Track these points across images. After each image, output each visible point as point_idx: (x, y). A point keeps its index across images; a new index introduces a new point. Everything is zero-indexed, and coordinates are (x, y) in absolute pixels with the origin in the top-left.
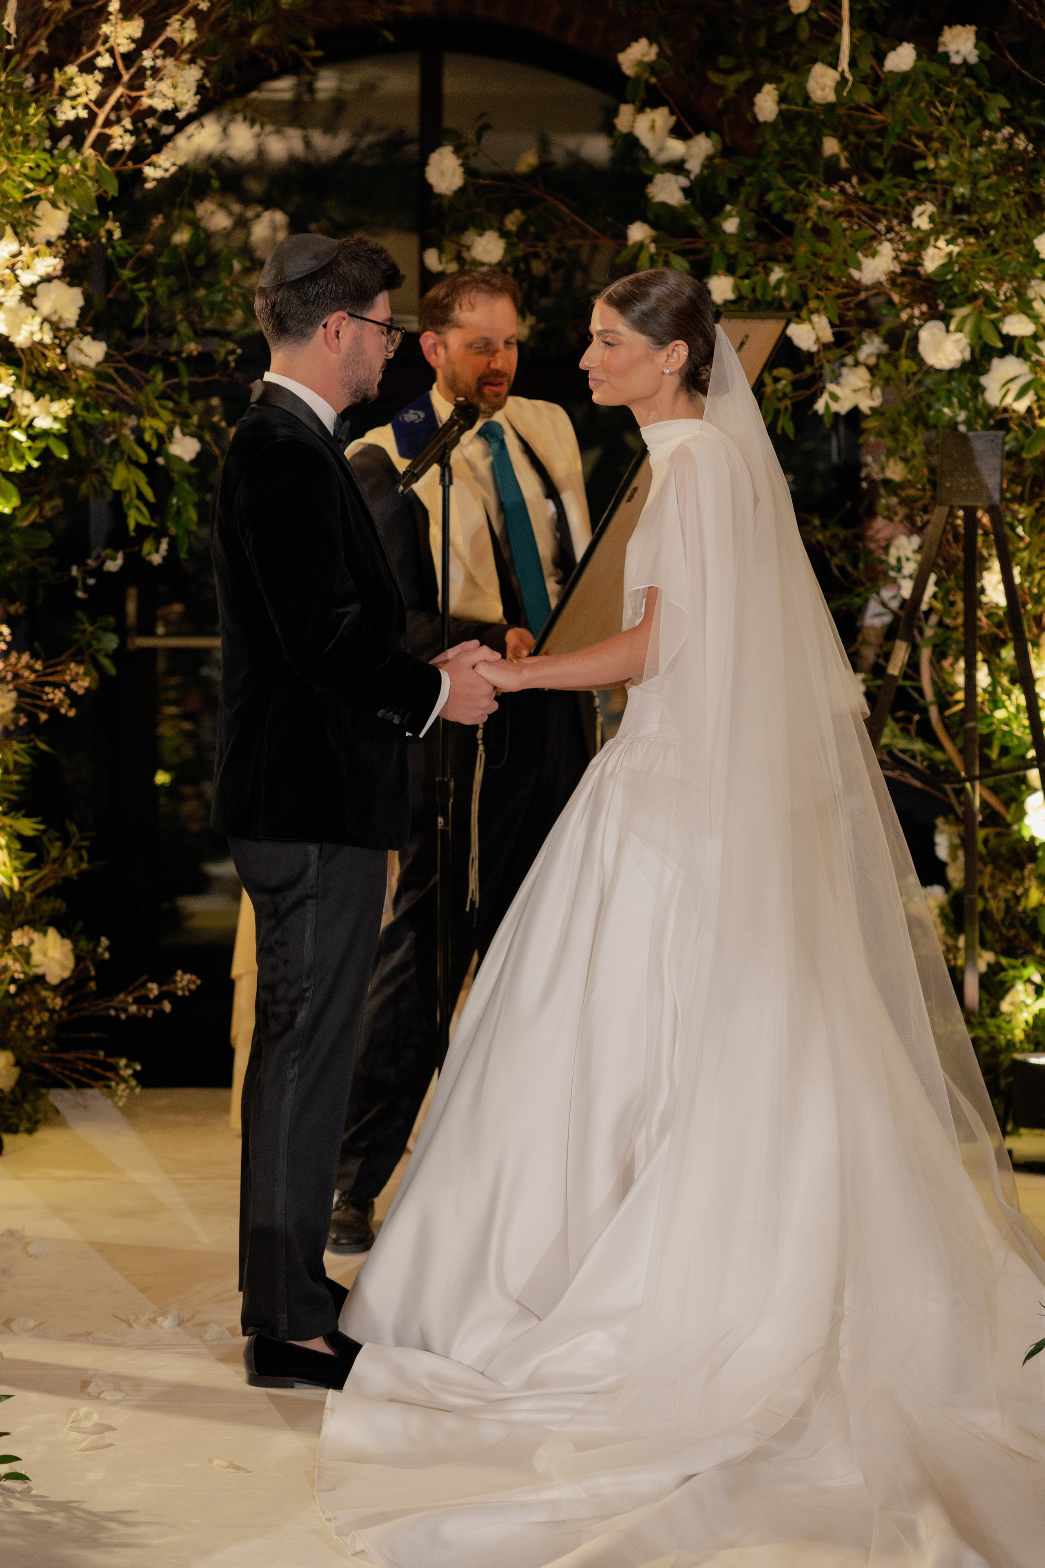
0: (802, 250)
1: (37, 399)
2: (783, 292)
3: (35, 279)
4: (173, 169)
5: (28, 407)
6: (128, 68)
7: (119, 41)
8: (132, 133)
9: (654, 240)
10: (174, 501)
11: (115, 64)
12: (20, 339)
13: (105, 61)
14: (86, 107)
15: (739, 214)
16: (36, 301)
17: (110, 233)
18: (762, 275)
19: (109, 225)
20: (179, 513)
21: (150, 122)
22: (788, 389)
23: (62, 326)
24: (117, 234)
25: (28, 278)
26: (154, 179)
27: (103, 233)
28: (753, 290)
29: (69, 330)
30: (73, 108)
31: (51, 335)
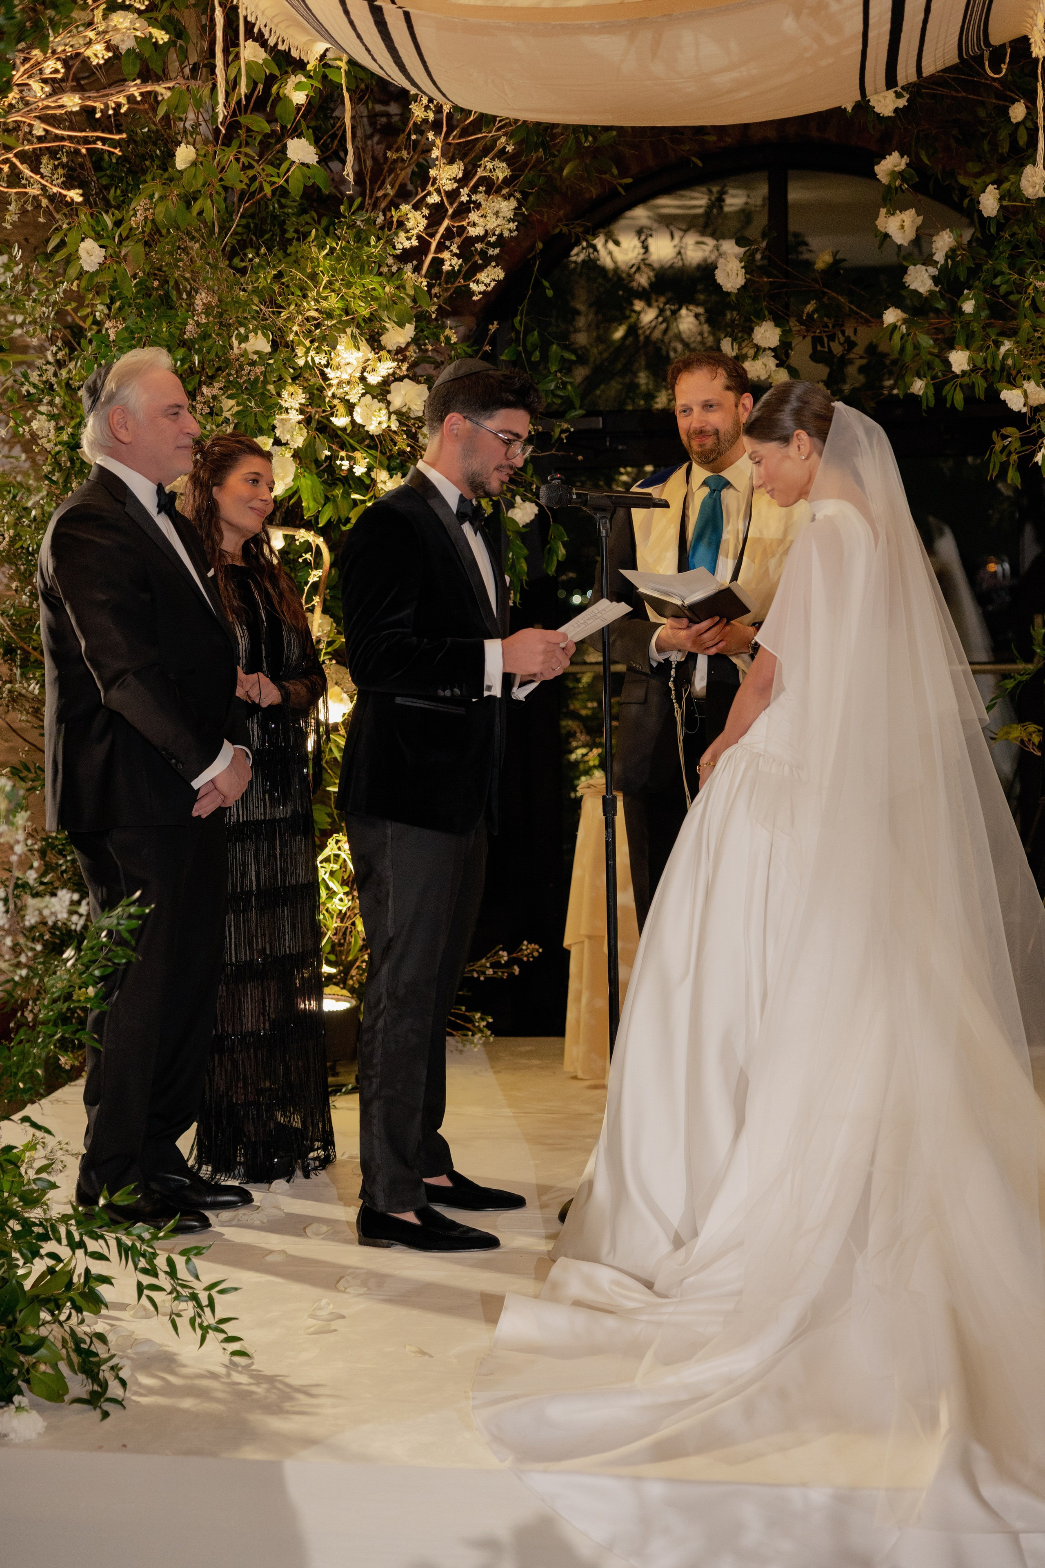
0: (1026, 325)
1: (391, 477)
2: (1010, 362)
3: (380, 379)
4: (493, 284)
5: (385, 483)
6: (451, 204)
7: (443, 181)
8: (458, 256)
9: (905, 321)
10: (510, 555)
11: (442, 200)
12: (373, 428)
13: (434, 199)
14: (419, 237)
15: (975, 297)
16: (389, 397)
17: (448, 339)
18: (993, 348)
19: (448, 332)
20: (513, 566)
21: (479, 246)
22: (1017, 445)
23: (412, 416)
24: (454, 339)
25: (373, 379)
26: (480, 293)
27: (442, 338)
28: (985, 361)
29: (419, 419)
30: (409, 239)
31: (398, 424)
